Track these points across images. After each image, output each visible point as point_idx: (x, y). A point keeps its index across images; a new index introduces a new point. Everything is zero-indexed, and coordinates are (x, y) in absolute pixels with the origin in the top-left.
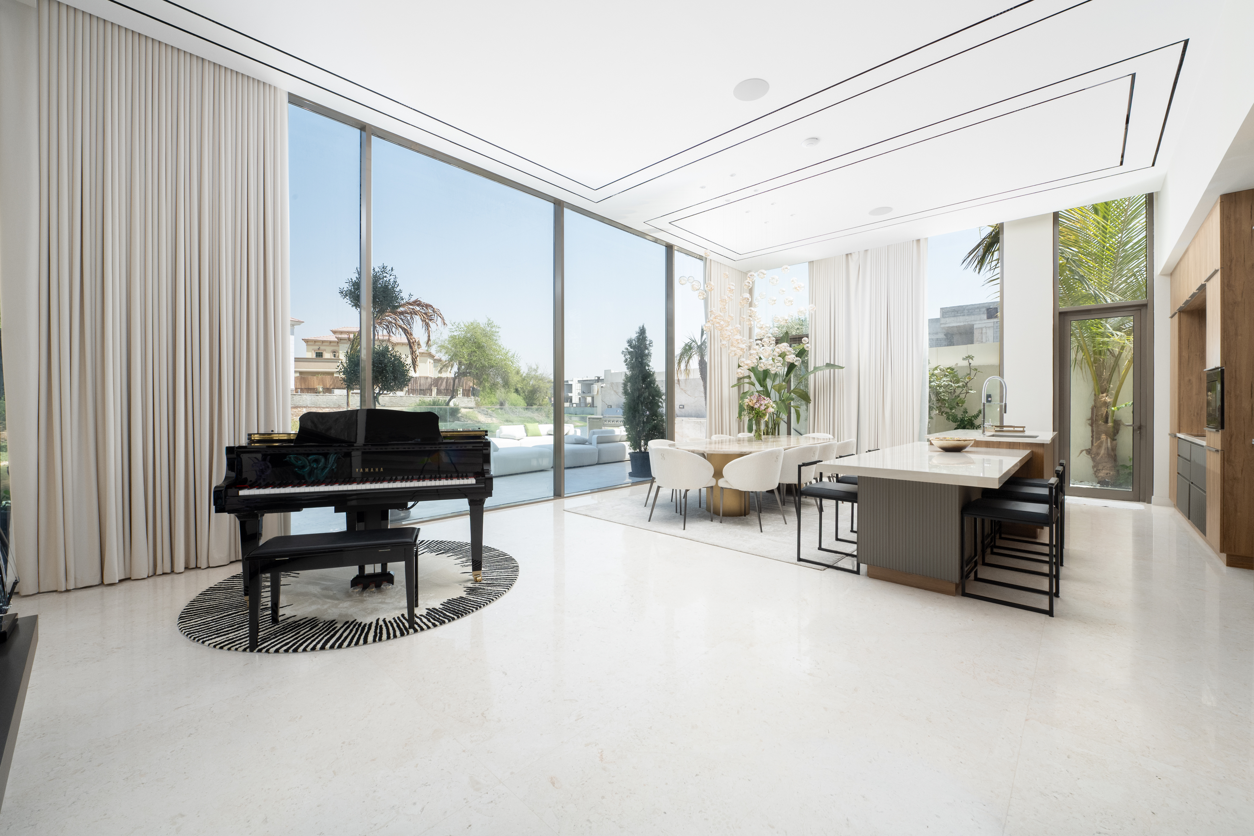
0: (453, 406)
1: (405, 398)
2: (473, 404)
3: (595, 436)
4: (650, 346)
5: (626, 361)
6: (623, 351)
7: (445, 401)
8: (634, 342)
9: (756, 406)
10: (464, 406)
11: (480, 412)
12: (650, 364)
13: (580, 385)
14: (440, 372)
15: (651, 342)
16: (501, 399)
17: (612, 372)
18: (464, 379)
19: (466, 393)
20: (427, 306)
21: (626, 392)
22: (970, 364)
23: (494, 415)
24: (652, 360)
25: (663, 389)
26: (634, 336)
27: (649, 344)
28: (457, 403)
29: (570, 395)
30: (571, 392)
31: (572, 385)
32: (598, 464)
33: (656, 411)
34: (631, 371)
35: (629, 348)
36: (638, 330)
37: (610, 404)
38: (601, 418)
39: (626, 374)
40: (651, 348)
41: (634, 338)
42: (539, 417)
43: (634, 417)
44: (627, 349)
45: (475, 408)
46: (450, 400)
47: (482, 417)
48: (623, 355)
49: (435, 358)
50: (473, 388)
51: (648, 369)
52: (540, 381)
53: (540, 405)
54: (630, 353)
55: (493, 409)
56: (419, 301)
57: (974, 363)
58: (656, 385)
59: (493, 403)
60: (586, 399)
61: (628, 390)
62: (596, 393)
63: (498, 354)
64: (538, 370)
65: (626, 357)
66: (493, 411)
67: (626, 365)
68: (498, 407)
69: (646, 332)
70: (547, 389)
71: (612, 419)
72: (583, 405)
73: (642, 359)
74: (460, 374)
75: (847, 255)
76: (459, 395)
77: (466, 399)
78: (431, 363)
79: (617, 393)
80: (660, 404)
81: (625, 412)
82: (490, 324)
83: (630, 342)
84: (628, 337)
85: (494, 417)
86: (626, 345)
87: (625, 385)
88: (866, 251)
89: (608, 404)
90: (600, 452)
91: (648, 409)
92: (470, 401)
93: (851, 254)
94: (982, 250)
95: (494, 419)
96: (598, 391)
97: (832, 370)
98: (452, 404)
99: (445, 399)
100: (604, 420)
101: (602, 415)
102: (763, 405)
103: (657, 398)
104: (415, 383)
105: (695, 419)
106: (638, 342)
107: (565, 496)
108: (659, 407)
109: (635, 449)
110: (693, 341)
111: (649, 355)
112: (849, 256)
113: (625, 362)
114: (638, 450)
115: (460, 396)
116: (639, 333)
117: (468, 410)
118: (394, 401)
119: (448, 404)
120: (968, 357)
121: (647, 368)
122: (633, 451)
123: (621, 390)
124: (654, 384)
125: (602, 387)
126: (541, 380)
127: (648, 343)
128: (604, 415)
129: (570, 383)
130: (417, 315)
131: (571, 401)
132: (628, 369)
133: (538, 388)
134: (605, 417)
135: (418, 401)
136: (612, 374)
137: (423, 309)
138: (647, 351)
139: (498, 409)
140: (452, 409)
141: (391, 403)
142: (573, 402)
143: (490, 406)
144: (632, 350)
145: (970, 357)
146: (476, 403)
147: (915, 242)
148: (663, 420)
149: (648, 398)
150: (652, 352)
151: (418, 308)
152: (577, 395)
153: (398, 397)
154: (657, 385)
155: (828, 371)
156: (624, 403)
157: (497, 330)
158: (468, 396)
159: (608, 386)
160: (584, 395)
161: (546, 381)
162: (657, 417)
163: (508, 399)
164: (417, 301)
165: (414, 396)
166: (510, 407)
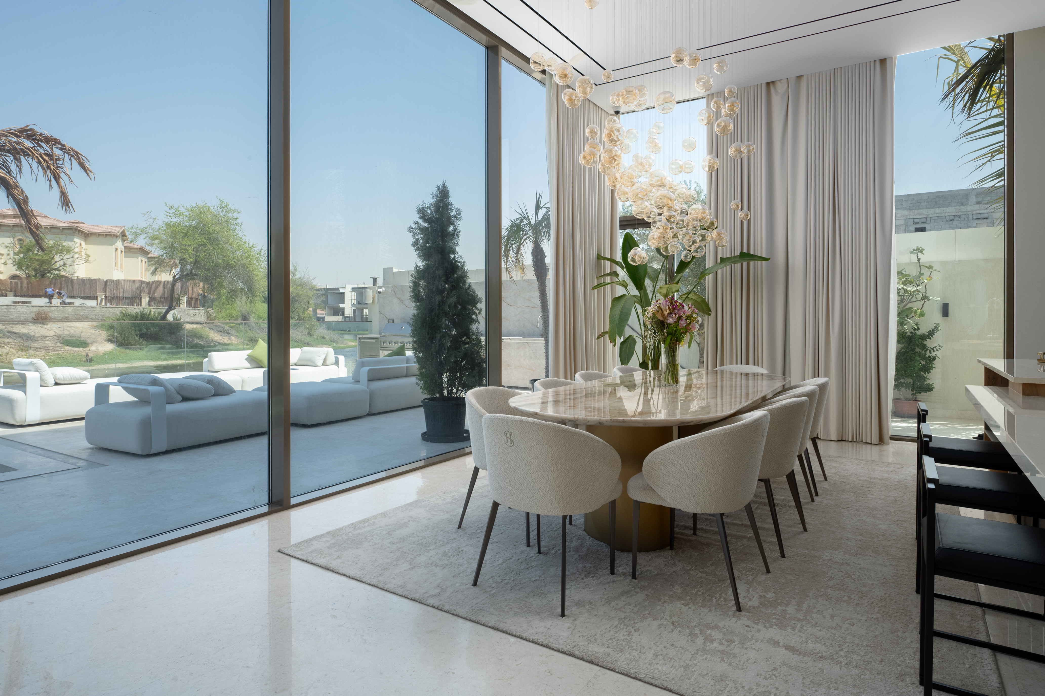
0: (172, 319)
1: (98, 309)
2: (202, 319)
3: (366, 369)
4: (457, 218)
5: (415, 244)
6: (411, 228)
7: (159, 313)
8: (429, 211)
9: (670, 320)
10: (188, 320)
11: (212, 329)
12: (457, 249)
13: (354, 293)
14: (154, 273)
15: (458, 212)
16: (244, 311)
17: (395, 270)
18: (189, 284)
19: (192, 303)
20: (49, 140)
21: (417, 297)
22: (919, 260)
23: (233, 332)
24: (460, 242)
25: (481, 293)
26: (429, 201)
27: (455, 216)
28: (179, 316)
29: (341, 306)
30: (343, 302)
31: (344, 293)
32: (370, 414)
33: (469, 329)
34: (424, 260)
35: (421, 221)
36: (434, 191)
37: (392, 317)
38: (377, 338)
39: (417, 266)
40: (458, 223)
41: (428, 205)
42: (297, 335)
43: (432, 339)
44: (418, 223)
45: (206, 323)
46: (167, 312)
47: (216, 335)
48: (411, 234)
49: (150, 255)
50: (204, 297)
51: (454, 259)
52: (299, 288)
53: (300, 319)
54: (423, 230)
55: (232, 325)
56: (31, 130)
57: (924, 258)
58: (467, 286)
59: (233, 317)
60: (362, 311)
61: (419, 292)
62: (371, 301)
63: (238, 249)
64: (297, 273)
65: (417, 236)
66: (232, 327)
67: (416, 250)
68: (240, 321)
69: (451, 194)
70: (309, 297)
71: (395, 340)
72: (358, 319)
73: (444, 241)
74: (185, 276)
75: (768, 84)
76: (181, 306)
77: (192, 311)
78: (144, 262)
79: (402, 301)
80: (474, 317)
81: (416, 330)
82: (223, 206)
83: (422, 211)
84: (419, 203)
85: (233, 335)
86: (416, 217)
87: (415, 285)
88: (799, 77)
89: (389, 317)
90: (372, 395)
91: (455, 325)
92: (199, 314)
93: (773, 82)
94: (975, 79)
95: (233, 338)
96: (373, 298)
97: (745, 264)
98: (170, 317)
99: (160, 310)
100: (383, 340)
101: (380, 333)
102: (684, 318)
103: (470, 307)
104: (115, 288)
105: (519, 339)
106: (436, 212)
107: (293, 501)
108: (473, 321)
109: (432, 392)
110: (525, 218)
111: (455, 234)
112: (772, 86)
113: (414, 246)
114: (438, 395)
115: (184, 305)
116: (437, 197)
117: (194, 326)
118: (81, 314)
119: (164, 317)
120: (917, 250)
121: (452, 256)
122: (429, 397)
123: (408, 293)
124: (464, 282)
125: (380, 292)
126: (300, 285)
127: (453, 214)
128: (383, 334)
129: (341, 291)
130: (28, 155)
131: (343, 314)
132: (419, 256)
133: (296, 296)
134: (384, 336)
135: (118, 313)
136: (394, 274)
137: (40, 146)
138: (451, 228)
139: (239, 324)
140: (170, 324)
141: (76, 316)
142: (345, 316)
143: (227, 321)
144: (426, 225)
145: (919, 250)
146: (207, 316)
147: (878, 64)
148: (480, 342)
149: (455, 306)
150: (460, 228)
151: (28, 144)
152: (350, 306)
153: (88, 308)
154: (470, 286)
155: (739, 265)
156: (414, 315)
157: (235, 215)
158: (195, 307)
159: (389, 290)
160: (360, 306)
161: (308, 288)
162: (469, 337)
163: (254, 311)
164: (27, 130)
165: (114, 306)
166: (257, 321)
